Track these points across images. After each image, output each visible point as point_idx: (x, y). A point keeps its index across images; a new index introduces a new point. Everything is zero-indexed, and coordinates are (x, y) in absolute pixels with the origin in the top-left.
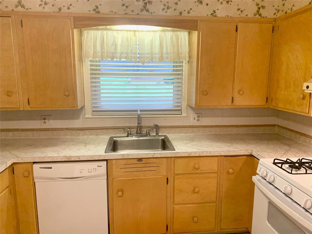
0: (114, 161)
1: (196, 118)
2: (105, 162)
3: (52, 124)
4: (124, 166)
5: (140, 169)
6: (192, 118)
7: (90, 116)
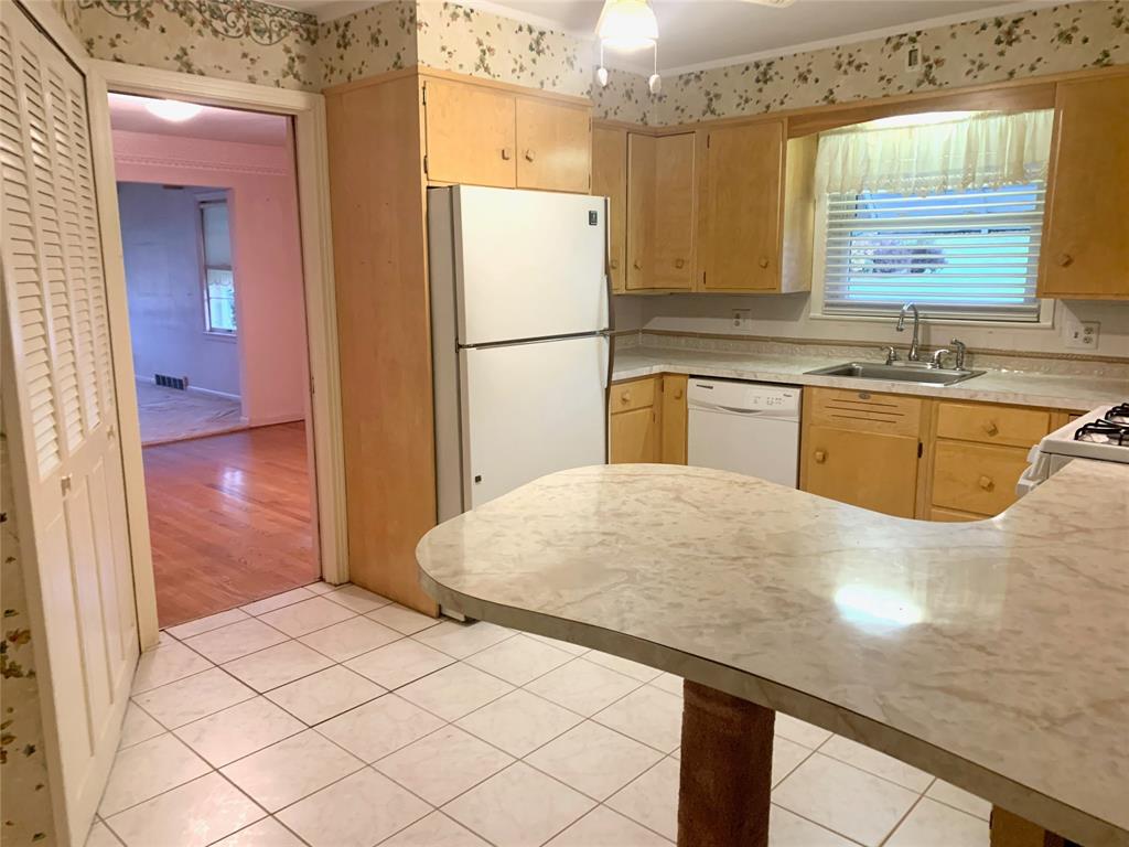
0: (815, 391)
1: (1082, 335)
2: (798, 391)
3: (749, 327)
4: (834, 404)
5: (863, 415)
6: (1068, 334)
7: (819, 315)
